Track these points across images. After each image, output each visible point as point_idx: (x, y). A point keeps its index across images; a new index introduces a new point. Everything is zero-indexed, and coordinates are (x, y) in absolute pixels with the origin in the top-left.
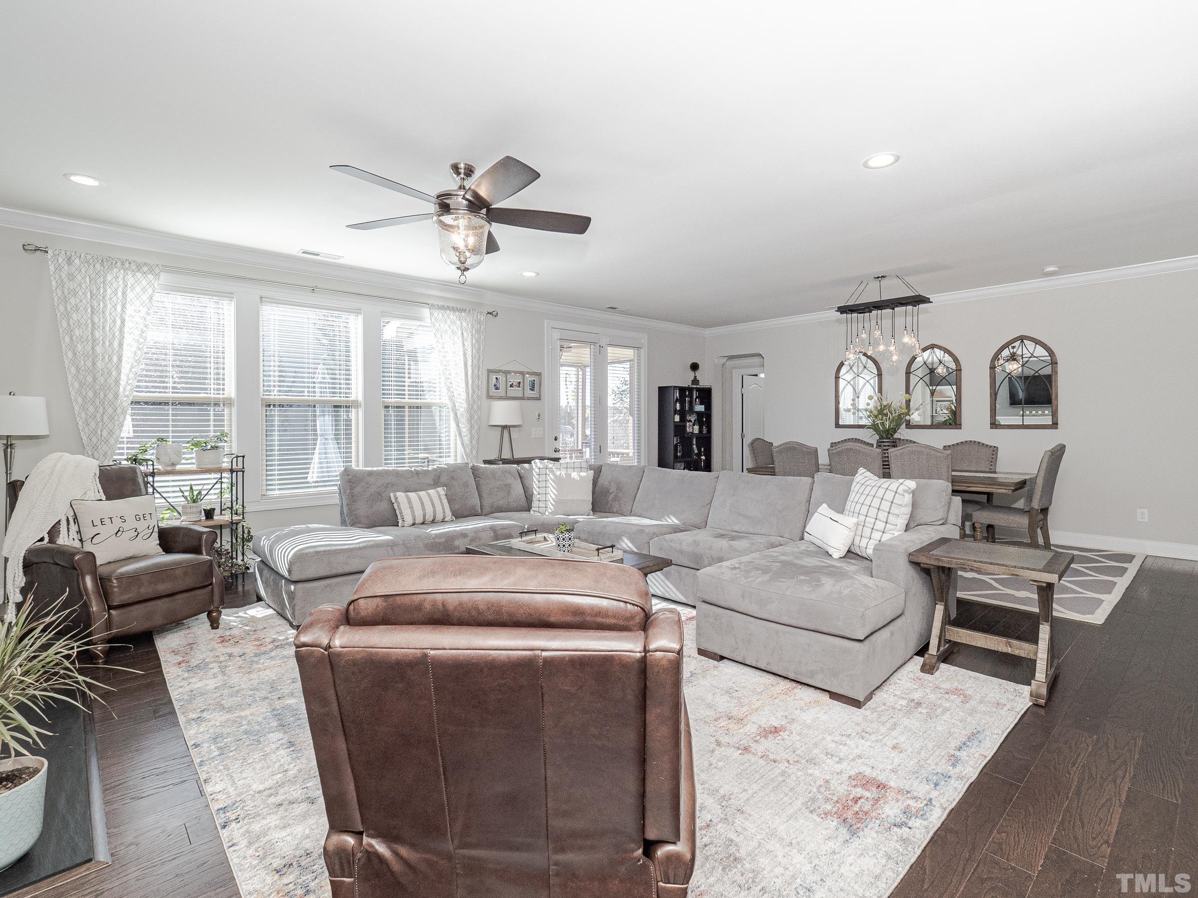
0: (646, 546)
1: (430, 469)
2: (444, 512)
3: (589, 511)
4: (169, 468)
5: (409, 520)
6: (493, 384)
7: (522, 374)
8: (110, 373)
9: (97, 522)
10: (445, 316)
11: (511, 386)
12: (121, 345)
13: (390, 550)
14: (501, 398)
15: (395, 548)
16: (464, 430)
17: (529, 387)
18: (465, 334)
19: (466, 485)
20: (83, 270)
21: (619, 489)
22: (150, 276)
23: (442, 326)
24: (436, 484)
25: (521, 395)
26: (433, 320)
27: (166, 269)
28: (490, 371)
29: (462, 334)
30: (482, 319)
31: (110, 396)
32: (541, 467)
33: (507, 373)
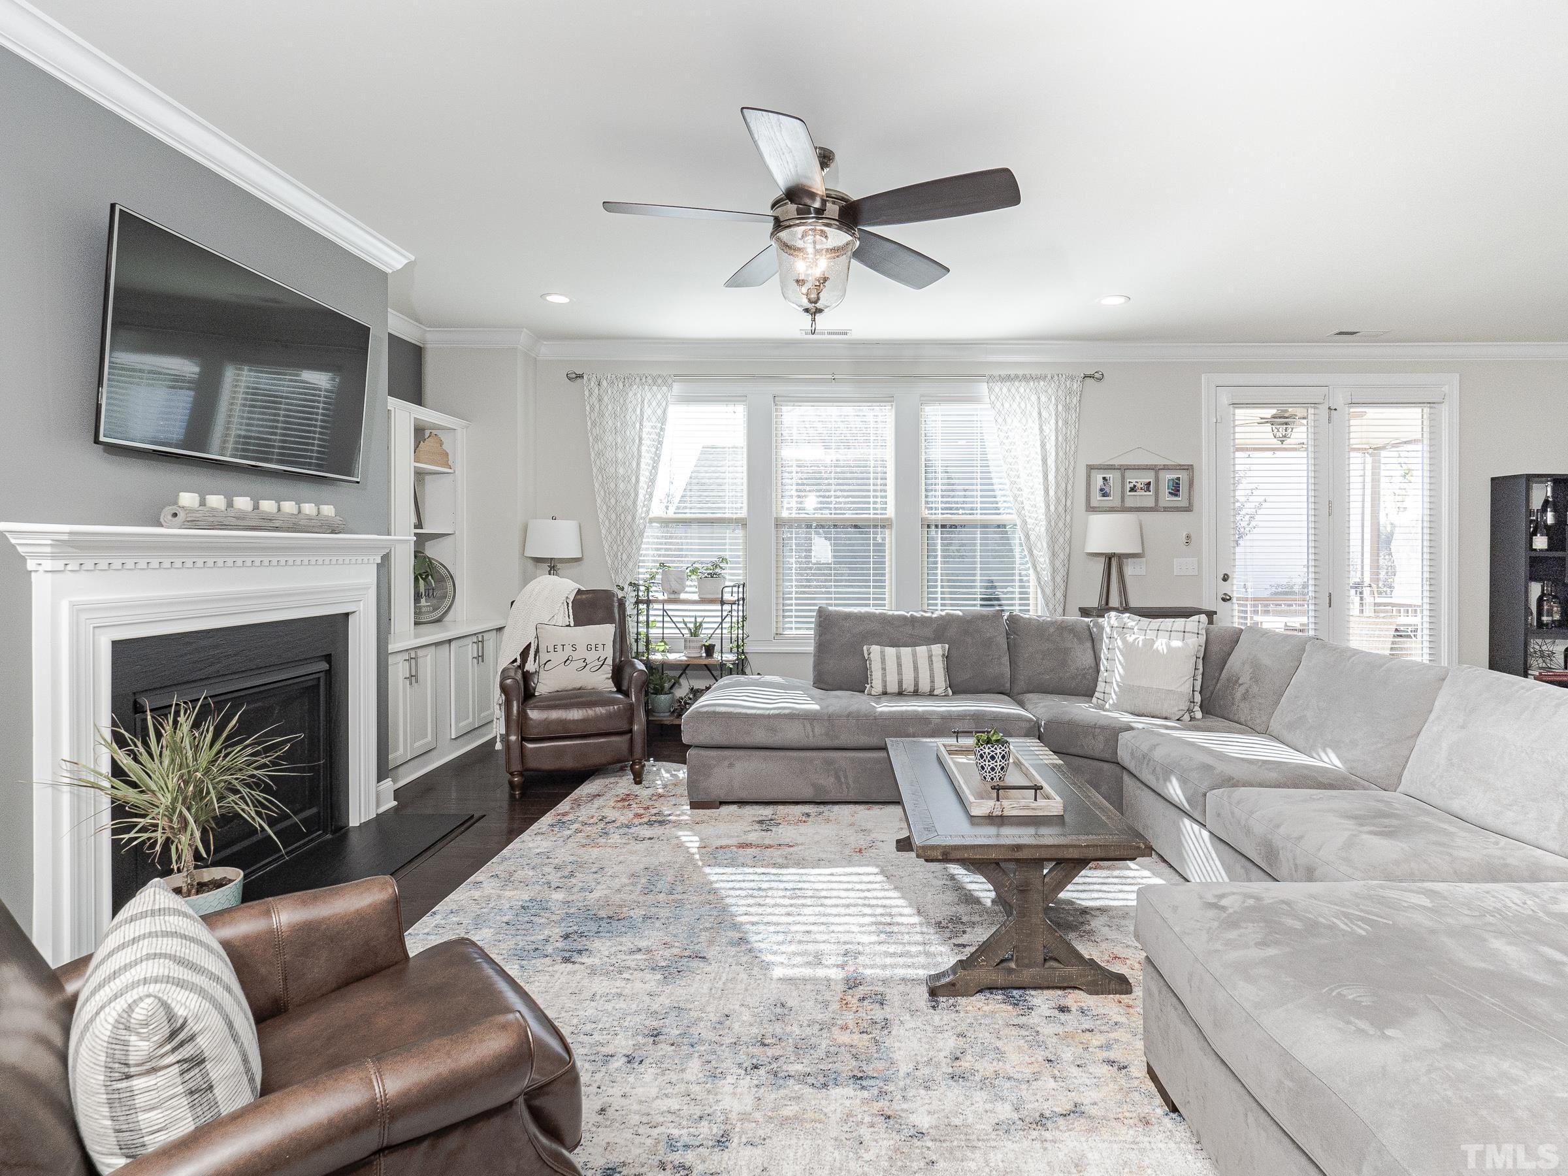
0: (1201, 799)
1: (934, 616)
2: (932, 682)
3: (1182, 713)
4: (672, 596)
5: (877, 687)
6: (1098, 488)
7: (1155, 469)
8: (628, 494)
9: (551, 649)
10: (1013, 390)
11: (1133, 489)
12: (638, 464)
13: (808, 726)
14: (1112, 510)
15: (815, 723)
16: (1042, 560)
17: (1167, 491)
18: (1045, 414)
19: (988, 643)
20: (609, 391)
21: (1255, 679)
22: (665, 389)
23: (1007, 405)
24: (936, 639)
25: (1151, 504)
26: (993, 398)
27: (679, 377)
28: (1091, 468)
29: (1040, 414)
30: (1075, 386)
31: (629, 518)
32: (1116, 624)
33: (1124, 469)
